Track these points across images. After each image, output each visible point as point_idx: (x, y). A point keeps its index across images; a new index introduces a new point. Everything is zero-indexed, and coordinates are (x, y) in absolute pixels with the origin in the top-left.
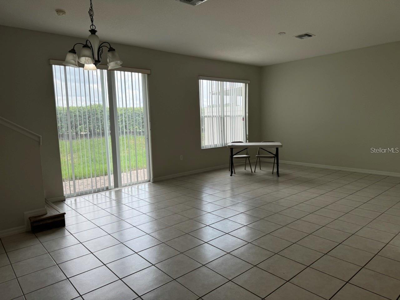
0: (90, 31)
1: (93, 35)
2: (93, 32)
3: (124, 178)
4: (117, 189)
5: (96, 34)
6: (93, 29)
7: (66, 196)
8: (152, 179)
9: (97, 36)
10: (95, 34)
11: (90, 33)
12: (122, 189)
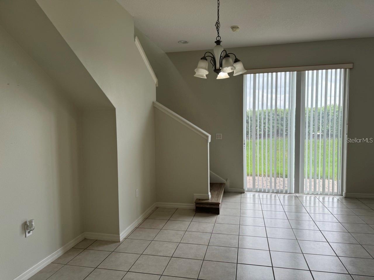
0: (216, 42)
1: (218, 46)
2: (218, 42)
3: (307, 184)
4: (297, 195)
5: (221, 44)
6: (218, 40)
7: (246, 190)
8: (345, 193)
9: (221, 45)
10: (219, 44)
11: (216, 44)
12: (303, 196)
